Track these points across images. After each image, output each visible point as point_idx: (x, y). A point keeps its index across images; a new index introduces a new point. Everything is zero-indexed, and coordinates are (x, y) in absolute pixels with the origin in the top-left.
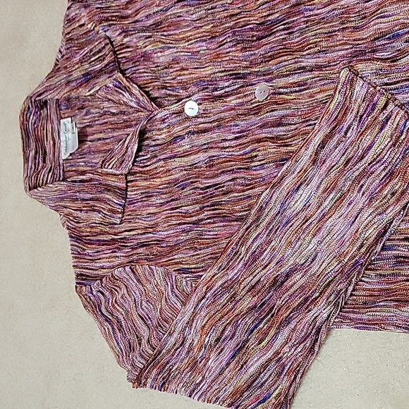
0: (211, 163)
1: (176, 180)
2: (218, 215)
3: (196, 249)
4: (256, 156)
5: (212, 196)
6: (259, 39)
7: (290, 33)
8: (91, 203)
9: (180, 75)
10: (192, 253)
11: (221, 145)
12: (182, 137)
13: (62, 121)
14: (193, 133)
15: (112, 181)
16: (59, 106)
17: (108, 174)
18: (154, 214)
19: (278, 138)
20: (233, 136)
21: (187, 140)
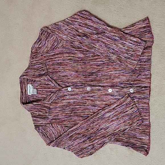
0: (74, 103)
1: (64, 105)
2: (76, 115)
3: (70, 122)
4: (87, 103)
5: (74, 110)
6: (89, 75)
7: (97, 76)
8: (40, 110)
9: (67, 80)
10: (69, 123)
11: (77, 99)
12: (67, 95)
13: (28, 85)
14: (70, 95)
15: (46, 105)
16: (28, 80)
17: (45, 103)
18: (58, 112)
19: (92, 100)
20: (80, 97)
21: (68, 96)
